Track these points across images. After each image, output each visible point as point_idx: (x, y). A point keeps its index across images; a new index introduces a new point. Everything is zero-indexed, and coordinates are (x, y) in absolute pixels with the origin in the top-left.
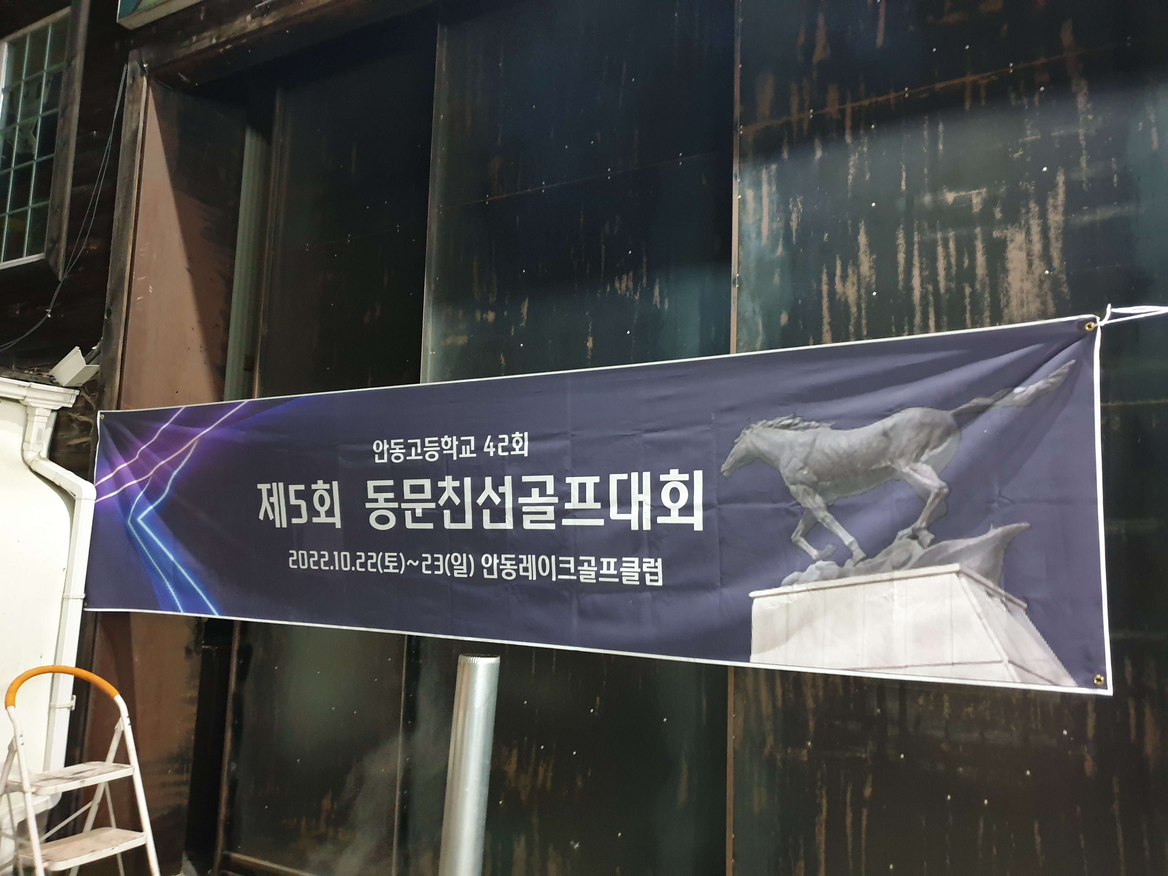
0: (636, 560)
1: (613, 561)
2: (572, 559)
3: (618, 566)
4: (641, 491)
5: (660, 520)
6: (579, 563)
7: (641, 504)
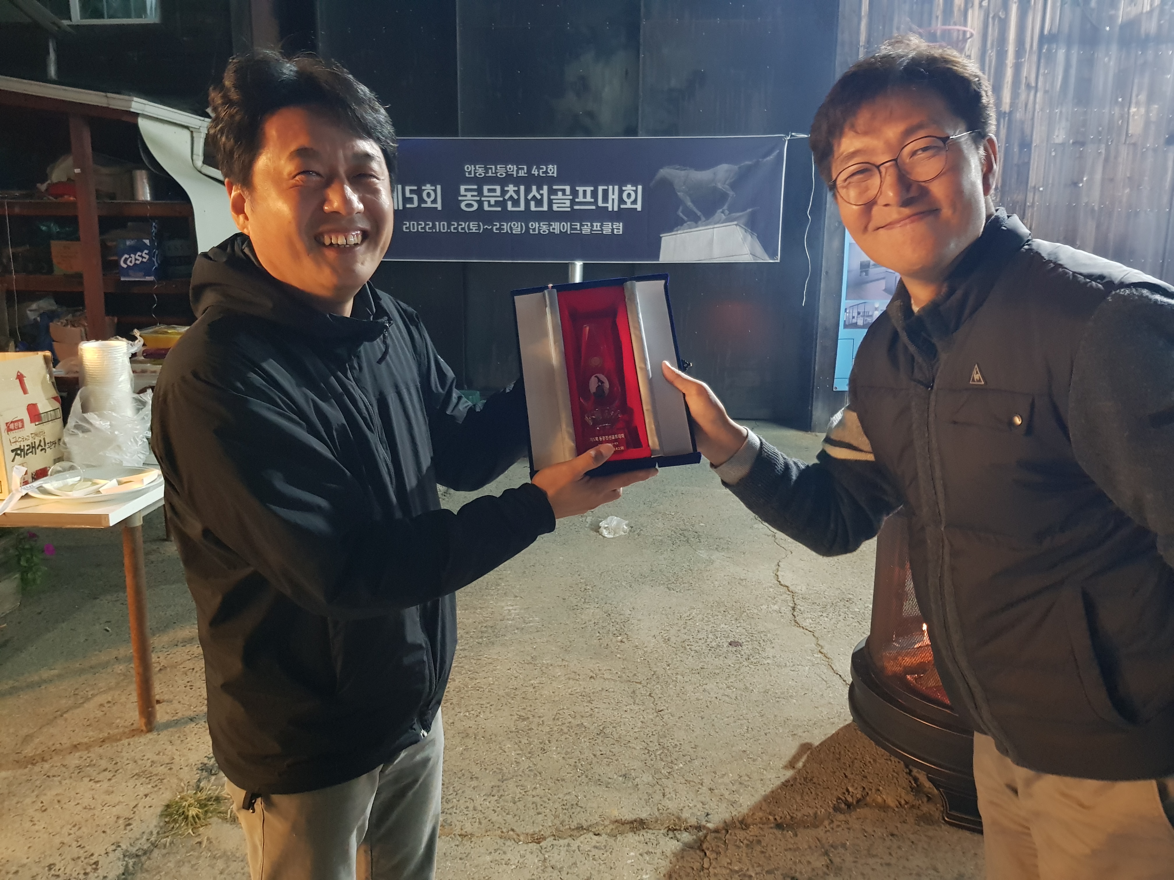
0: (610, 224)
1: (599, 224)
2: (578, 224)
3: (601, 226)
4: (613, 194)
5: (622, 206)
6: (582, 225)
7: (613, 199)
